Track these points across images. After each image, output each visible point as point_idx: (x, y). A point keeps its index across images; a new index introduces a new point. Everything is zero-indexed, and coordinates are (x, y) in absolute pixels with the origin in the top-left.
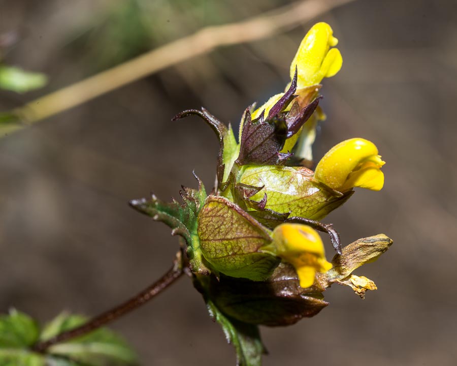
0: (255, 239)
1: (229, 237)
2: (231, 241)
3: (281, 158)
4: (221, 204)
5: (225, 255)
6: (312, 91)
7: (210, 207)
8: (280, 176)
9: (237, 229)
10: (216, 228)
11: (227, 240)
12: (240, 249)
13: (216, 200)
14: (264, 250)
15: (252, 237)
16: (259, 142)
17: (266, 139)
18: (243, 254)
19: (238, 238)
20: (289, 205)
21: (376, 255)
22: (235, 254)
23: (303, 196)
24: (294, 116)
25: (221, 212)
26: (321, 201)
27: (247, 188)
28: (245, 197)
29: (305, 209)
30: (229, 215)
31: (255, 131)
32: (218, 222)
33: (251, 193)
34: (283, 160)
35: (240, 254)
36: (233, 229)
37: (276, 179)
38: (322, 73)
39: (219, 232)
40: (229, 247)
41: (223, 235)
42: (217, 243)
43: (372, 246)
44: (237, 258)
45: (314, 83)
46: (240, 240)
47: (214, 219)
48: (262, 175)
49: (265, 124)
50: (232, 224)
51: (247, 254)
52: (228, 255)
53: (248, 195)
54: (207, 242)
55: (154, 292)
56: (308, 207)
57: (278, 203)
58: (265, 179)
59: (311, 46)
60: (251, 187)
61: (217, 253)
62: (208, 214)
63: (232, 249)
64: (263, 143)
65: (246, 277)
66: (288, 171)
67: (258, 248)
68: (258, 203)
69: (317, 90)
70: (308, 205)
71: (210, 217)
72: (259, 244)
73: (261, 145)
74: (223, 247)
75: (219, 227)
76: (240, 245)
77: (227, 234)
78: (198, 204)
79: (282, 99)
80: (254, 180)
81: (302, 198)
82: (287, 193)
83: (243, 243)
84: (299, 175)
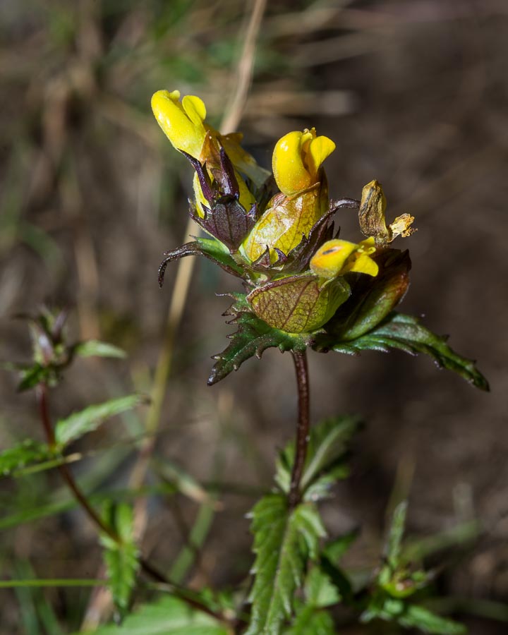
0: (308, 287)
1: (292, 307)
2: (298, 307)
3: (252, 216)
4: (260, 295)
5: (306, 318)
6: (208, 142)
7: (256, 304)
8: (268, 224)
9: (289, 296)
10: (278, 312)
11: (294, 309)
12: (309, 304)
13: (253, 296)
14: (321, 285)
15: (305, 288)
16: (226, 225)
17: (228, 218)
18: (315, 304)
19: (298, 300)
20: (299, 232)
21: (381, 204)
22: (310, 310)
23: (298, 215)
24: (222, 178)
25: (266, 299)
26: (312, 202)
27: (260, 261)
28: (267, 267)
29: (311, 220)
30: (273, 294)
31: (215, 222)
32: (273, 307)
33: (266, 260)
34: (256, 214)
35: (314, 306)
36: (288, 299)
37: (269, 229)
38: (198, 123)
39: (283, 312)
40: (301, 311)
41: (288, 309)
42: (292, 318)
43: (370, 208)
44: (315, 310)
45: (203, 136)
46: (301, 299)
47: (269, 308)
48: (258, 239)
49: (215, 210)
50: (282, 297)
51: (317, 300)
52: (308, 316)
53: (267, 263)
54: (285, 326)
55: (304, 381)
56: (311, 216)
57: (291, 241)
58: (263, 240)
59: (168, 122)
60: (261, 256)
61: (300, 324)
62: (261, 310)
63: (304, 310)
64: (229, 223)
65: (339, 305)
66: (268, 215)
67: (317, 289)
68: (279, 261)
69: (210, 138)
70: (309, 216)
71: (264, 311)
72: (314, 286)
73: (230, 225)
74: (298, 316)
75: (278, 310)
76: (305, 302)
77: (288, 306)
78: (248, 309)
79: (201, 181)
80: (258, 249)
81: (300, 218)
82: (287, 229)
83: (305, 299)
84: (277, 208)
